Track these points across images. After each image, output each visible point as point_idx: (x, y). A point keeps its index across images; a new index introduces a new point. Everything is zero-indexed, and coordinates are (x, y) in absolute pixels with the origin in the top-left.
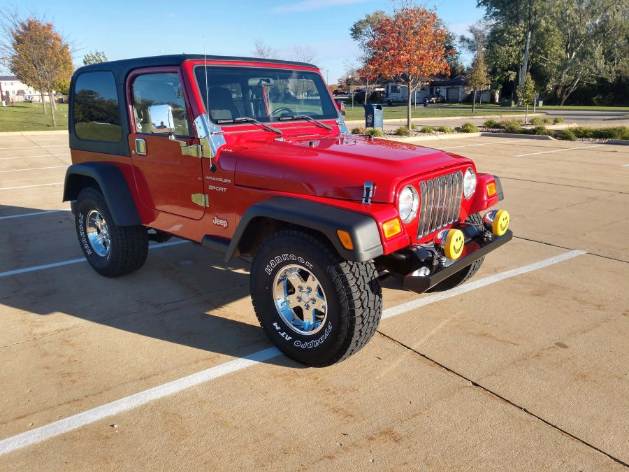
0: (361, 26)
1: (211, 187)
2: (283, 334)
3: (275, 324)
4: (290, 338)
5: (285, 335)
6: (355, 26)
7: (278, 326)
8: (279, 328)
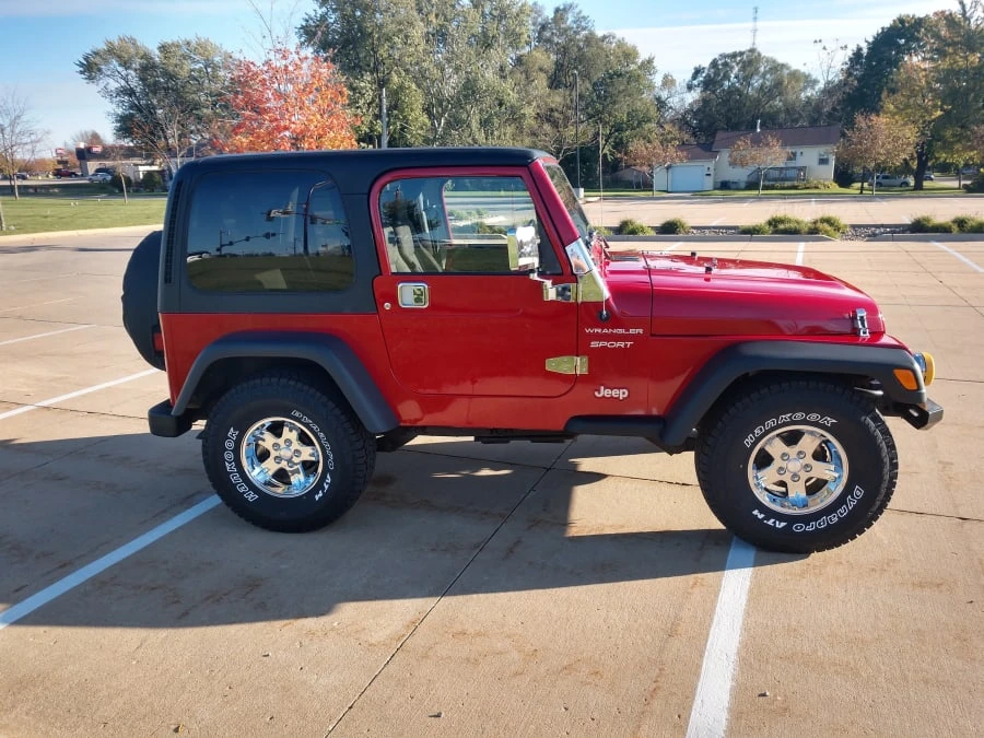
0: (98, 60)
1: (594, 344)
2: (771, 522)
3: (756, 512)
4: (783, 524)
5: (774, 523)
6: (86, 59)
7: (761, 513)
8: (763, 516)
